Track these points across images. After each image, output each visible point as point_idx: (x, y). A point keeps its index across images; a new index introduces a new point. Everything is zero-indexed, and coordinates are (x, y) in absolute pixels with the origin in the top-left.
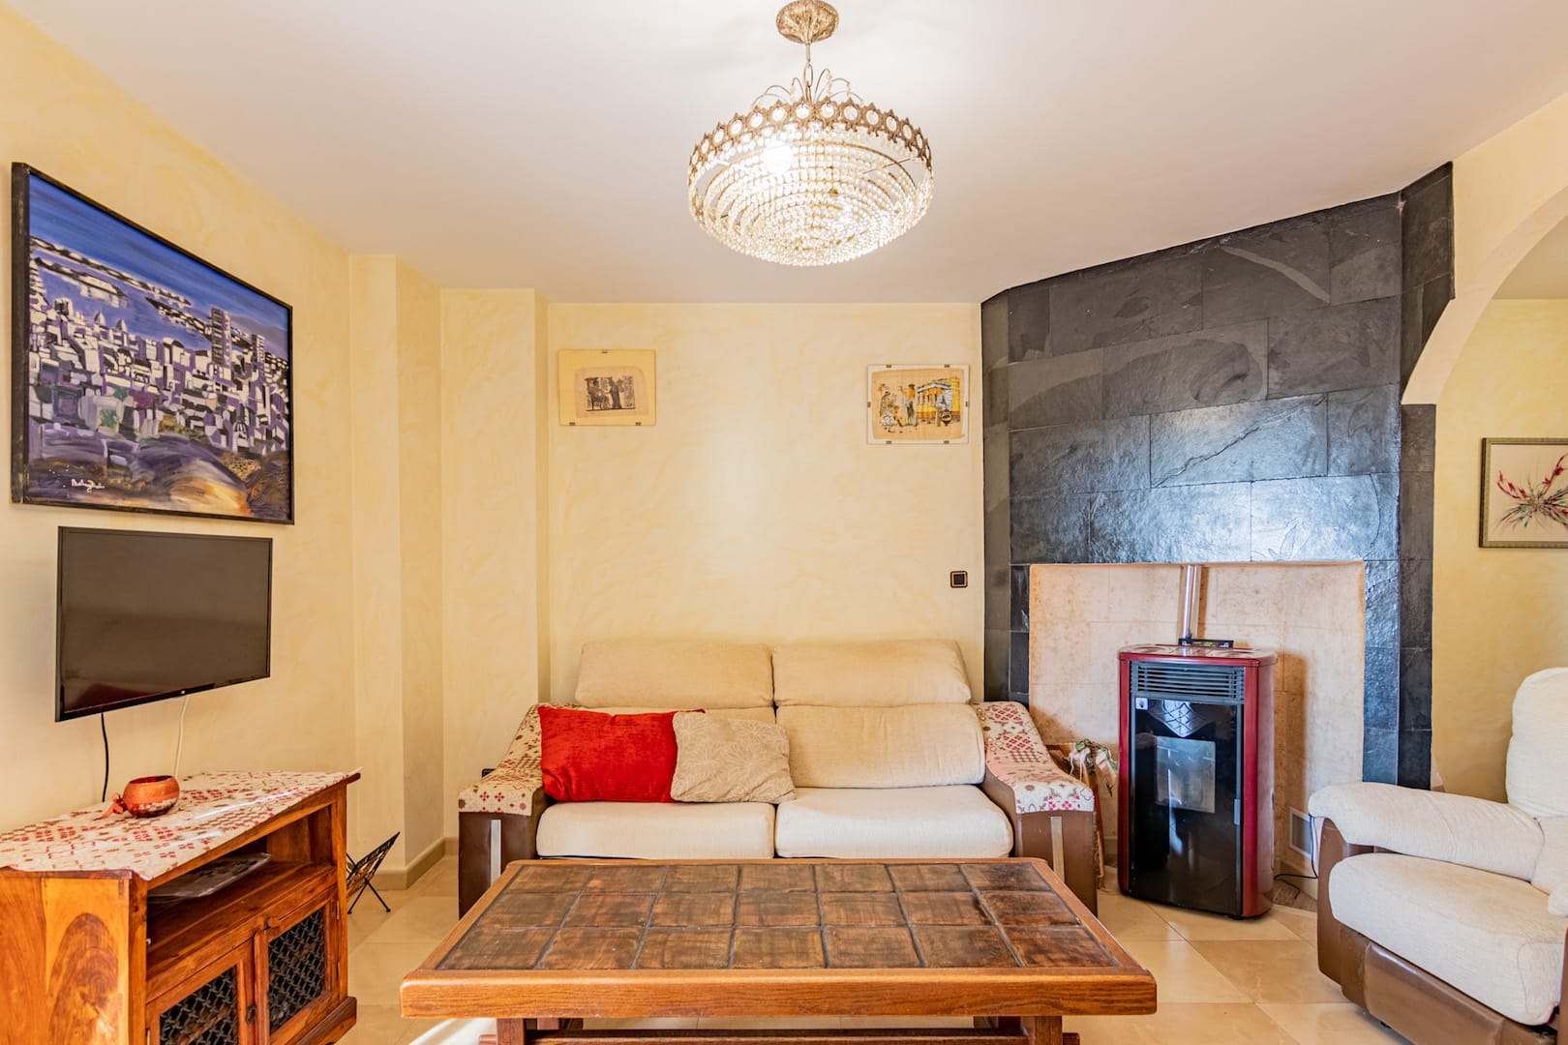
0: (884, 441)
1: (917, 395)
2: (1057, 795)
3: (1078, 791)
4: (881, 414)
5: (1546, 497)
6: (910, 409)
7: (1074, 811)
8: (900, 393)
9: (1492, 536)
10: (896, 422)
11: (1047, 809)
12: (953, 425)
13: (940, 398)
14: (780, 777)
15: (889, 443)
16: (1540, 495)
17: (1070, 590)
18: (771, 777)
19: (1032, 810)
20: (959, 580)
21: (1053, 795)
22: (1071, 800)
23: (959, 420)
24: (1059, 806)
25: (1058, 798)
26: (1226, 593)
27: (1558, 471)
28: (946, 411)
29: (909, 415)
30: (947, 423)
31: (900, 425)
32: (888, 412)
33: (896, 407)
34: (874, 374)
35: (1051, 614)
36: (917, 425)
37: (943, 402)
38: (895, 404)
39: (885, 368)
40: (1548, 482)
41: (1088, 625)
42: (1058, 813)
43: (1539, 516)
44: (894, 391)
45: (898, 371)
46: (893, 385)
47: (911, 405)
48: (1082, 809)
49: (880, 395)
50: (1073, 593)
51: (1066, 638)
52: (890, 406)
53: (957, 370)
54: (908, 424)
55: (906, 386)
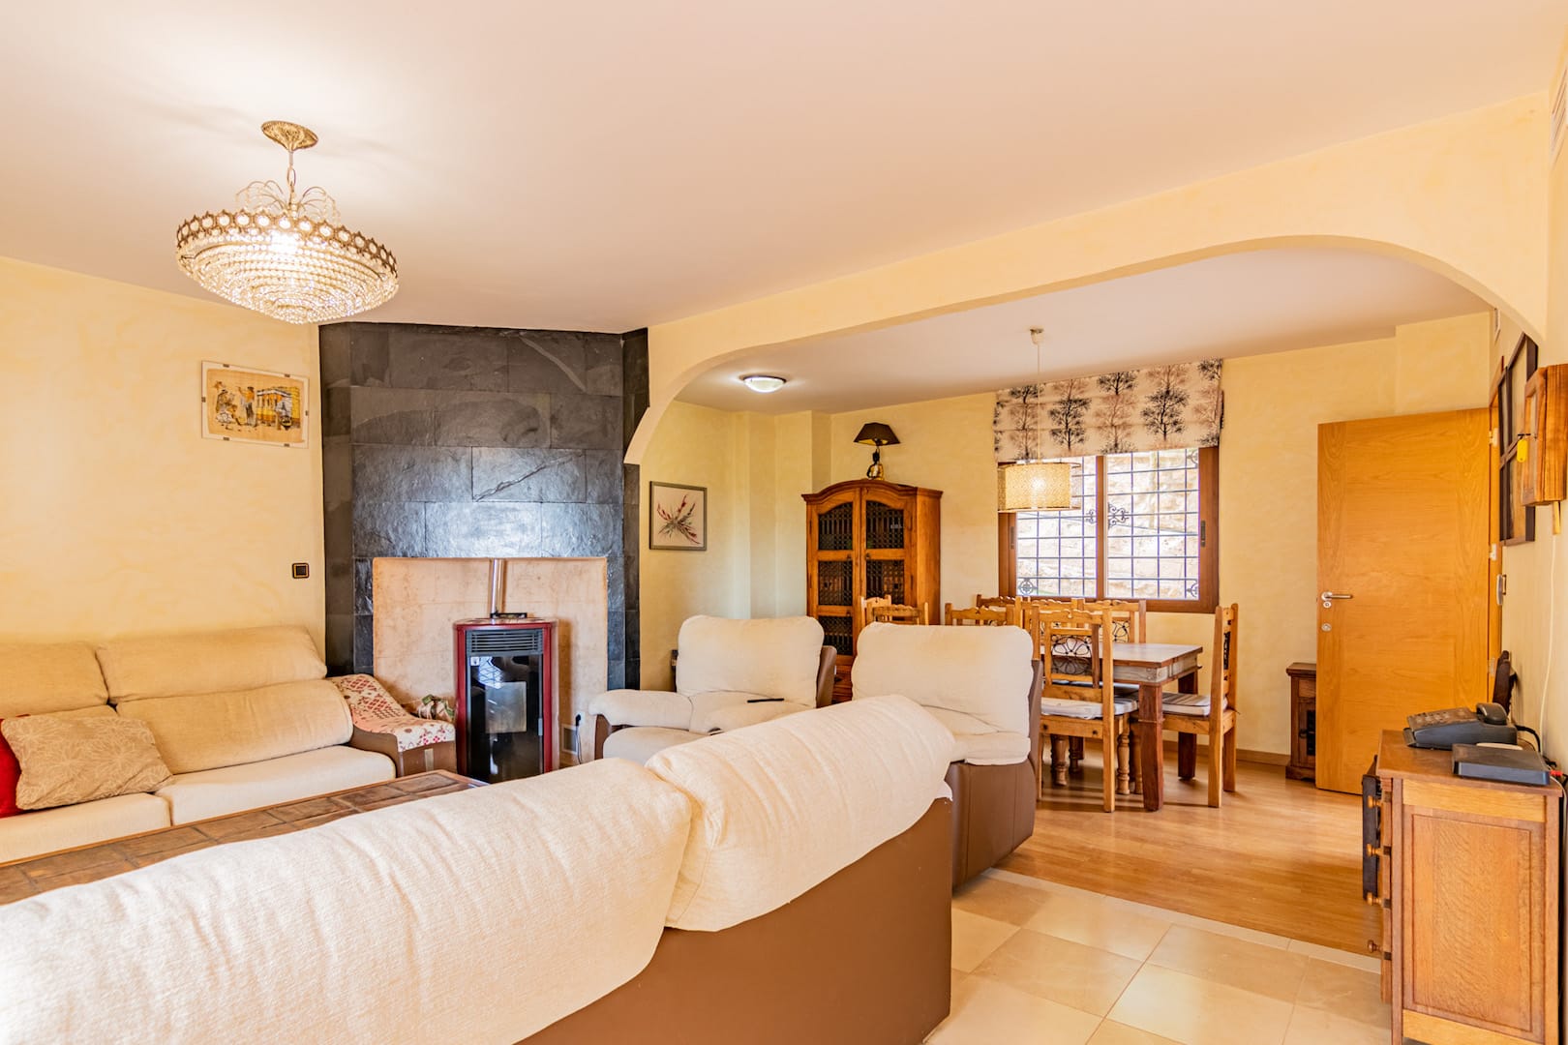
0: (221, 437)
1: (256, 398)
2: (429, 733)
3: (444, 727)
4: (217, 410)
5: (679, 519)
6: (249, 410)
7: (442, 742)
8: (238, 393)
9: (656, 542)
10: (234, 420)
11: (422, 744)
12: (293, 431)
13: (280, 404)
14: (156, 765)
15: (227, 439)
16: (676, 518)
17: (406, 579)
18: (147, 766)
19: (411, 747)
20: (300, 571)
21: (427, 733)
22: (439, 735)
23: (299, 427)
24: (431, 741)
25: (430, 735)
26: (519, 579)
27: (684, 505)
28: (287, 416)
29: (249, 416)
30: (287, 428)
31: (239, 424)
32: (225, 409)
33: (234, 407)
34: (209, 370)
35: (391, 599)
36: (256, 425)
37: (283, 408)
38: (233, 403)
39: (221, 367)
40: (680, 511)
41: (420, 606)
42: (431, 746)
43: (676, 531)
44: (232, 390)
45: (235, 372)
46: (231, 385)
47: (250, 406)
48: (447, 740)
49: (217, 392)
50: (407, 581)
51: (403, 618)
52: (228, 404)
53: (297, 381)
54: (247, 424)
55: (245, 387)
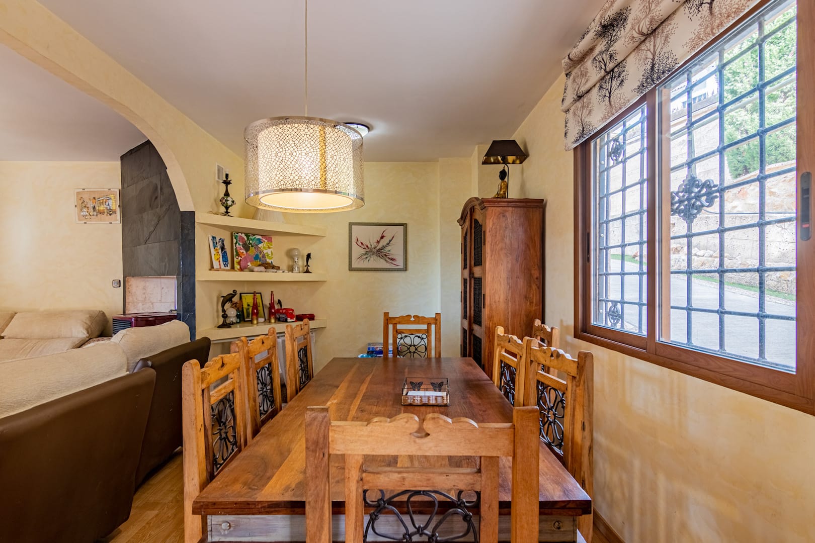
0: (83, 222)
1: (97, 202)
4: (81, 210)
5: (378, 248)
6: (94, 208)
8: (89, 201)
9: (354, 266)
10: (88, 214)
12: (113, 215)
13: (107, 203)
15: (85, 223)
16: (375, 248)
23: (116, 213)
27: (382, 237)
28: (110, 209)
29: (94, 211)
30: (110, 214)
31: (90, 215)
32: (85, 210)
33: (88, 207)
34: (77, 193)
35: (136, 299)
36: (97, 215)
37: (108, 205)
39: (81, 190)
40: (378, 242)
41: (152, 304)
43: (375, 257)
44: (86, 200)
45: (88, 191)
46: (86, 197)
47: (94, 207)
49: (80, 202)
51: (143, 309)
52: (85, 207)
53: (114, 191)
54: (93, 215)
55: (92, 198)
